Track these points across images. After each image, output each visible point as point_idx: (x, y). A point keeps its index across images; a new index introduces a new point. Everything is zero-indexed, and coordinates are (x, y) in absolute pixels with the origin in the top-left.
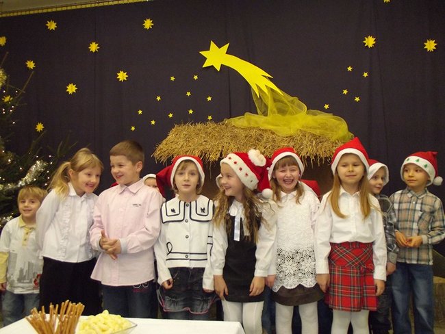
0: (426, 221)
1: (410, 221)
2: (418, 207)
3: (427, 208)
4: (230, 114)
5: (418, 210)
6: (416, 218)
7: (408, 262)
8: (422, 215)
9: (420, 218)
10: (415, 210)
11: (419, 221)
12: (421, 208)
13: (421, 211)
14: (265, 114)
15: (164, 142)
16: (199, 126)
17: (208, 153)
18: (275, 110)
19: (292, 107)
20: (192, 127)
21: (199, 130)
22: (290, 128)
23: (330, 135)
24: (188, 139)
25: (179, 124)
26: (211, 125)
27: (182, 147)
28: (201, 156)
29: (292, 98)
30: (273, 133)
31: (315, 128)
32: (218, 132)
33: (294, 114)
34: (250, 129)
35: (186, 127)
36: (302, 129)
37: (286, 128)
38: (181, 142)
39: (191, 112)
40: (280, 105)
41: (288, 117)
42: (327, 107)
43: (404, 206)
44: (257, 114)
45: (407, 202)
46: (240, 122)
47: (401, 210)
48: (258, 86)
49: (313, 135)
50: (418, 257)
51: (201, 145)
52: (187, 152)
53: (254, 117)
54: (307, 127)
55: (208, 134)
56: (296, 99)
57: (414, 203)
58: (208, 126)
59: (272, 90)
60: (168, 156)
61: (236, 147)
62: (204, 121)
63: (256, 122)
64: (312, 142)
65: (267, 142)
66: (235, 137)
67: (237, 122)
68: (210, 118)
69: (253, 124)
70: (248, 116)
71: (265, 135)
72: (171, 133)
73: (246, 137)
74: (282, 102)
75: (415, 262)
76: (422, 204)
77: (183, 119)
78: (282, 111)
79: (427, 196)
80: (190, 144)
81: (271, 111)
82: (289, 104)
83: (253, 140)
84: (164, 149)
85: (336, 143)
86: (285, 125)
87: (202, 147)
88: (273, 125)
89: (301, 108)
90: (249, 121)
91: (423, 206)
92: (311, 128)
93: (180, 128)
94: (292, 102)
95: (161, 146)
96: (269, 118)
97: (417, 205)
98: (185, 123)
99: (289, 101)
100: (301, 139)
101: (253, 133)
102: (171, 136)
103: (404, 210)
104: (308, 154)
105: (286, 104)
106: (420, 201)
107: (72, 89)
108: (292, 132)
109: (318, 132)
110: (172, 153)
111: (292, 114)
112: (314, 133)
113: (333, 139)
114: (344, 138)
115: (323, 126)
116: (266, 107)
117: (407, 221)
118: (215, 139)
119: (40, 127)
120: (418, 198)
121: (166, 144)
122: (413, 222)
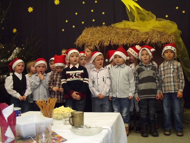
0: (176, 73)
1: (169, 74)
2: (172, 67)
3: (175, 67)
4: (115, 21)
5: (172, 68)
6: (172, 72)
7: (170, 92)
8: (174, 70)
9: (173, 71)
10: (170, 68)
11: (173, 73)
12: (173, 67)
13: (173, 68)
14: (133, 21)
15: (80, 37)
16: (98, 28)
17: (103, 42)
18: (139, 19)
19: (148, 17)
20: (94, 29)
21: (98, 30)
22: (146, 28)
23: (167, 32)
24: (92, 35)
25: (88, 27)
26: (105, 27)
27: (90, 39)
28: (100, 43)
29: (148, 12)
30: (138, 31)
31: (160, 28)
32: (108, 31)
33: (149, 21)
34: (125, 29)
35: (91, 29)
36: (153, 29)
37: (144, 28)
38: (89, 36)
39: (94, 20)
40: (141, 16)
41: (145, 22)
42: (167, 16)
43: (166, 68)
44: (129, 21)
45: (167, 66)
46: (120, 25)
47: (165, 70)
48: (129, 6)
49: (159, 32)
50: (174, 89)
51: (100, 37)
52: (92, 41)
53: (127, 23)
54: (156, 28)
55: (103, 32)
56: (150, 13)
57: (170, 65)
58: (103, 28)
59: (137, 8)
60: (82, 44)
61: (118, 38)
62: (101, 25)
63: (129, 25)
64: (158, 35)
65: (134, 35)
66: (117, 33)
67: (118, 26)
68: (104, 23)
69: (127, 27)
70: (124, 22)
71: (133, 32)
72: (83, 32)
73: (123, 33)
74: (143, 14)
75: (173, 92)
76: (173, 65)
77: (89, 24)
78: (142, 19)
79: (174, 62)
80: (94, 37)
81: (137, 19)
82: (146, 15)
83: (127, 34)
84: (81, 40)
85: (170, 36)
86: (144, 27)
87: (100, 39)
88: (137, 26)
89: (153, 17)
90: (125, 25)
91: (174, 66)
92: (158, 28)
93: (88, 29)
94: (148, 14)
95: (79, 39)
96: (135, 23)
97: (171, 66)
98: (91, 27)
99: (146, 14)
100: (152, 34)
101: (127, 31)
102: (84, 34)
103: (166, 69)
104: (156, 42)
105: (144, 15)
106: (172, 64)
107: (30, 10)
108: (147, 30)
109: (161, 30)
110: (84, 42)
111: (148, 20)
112: (159, 30)
113: (169, 33)
114: (175, 33)
115: (164, 27)
116: (134, 17)
117: (168, 74)
118: (107, 34)
119: (15, 31)
120: (171, 63)
121: (81, 38)
122: (171, 74)
